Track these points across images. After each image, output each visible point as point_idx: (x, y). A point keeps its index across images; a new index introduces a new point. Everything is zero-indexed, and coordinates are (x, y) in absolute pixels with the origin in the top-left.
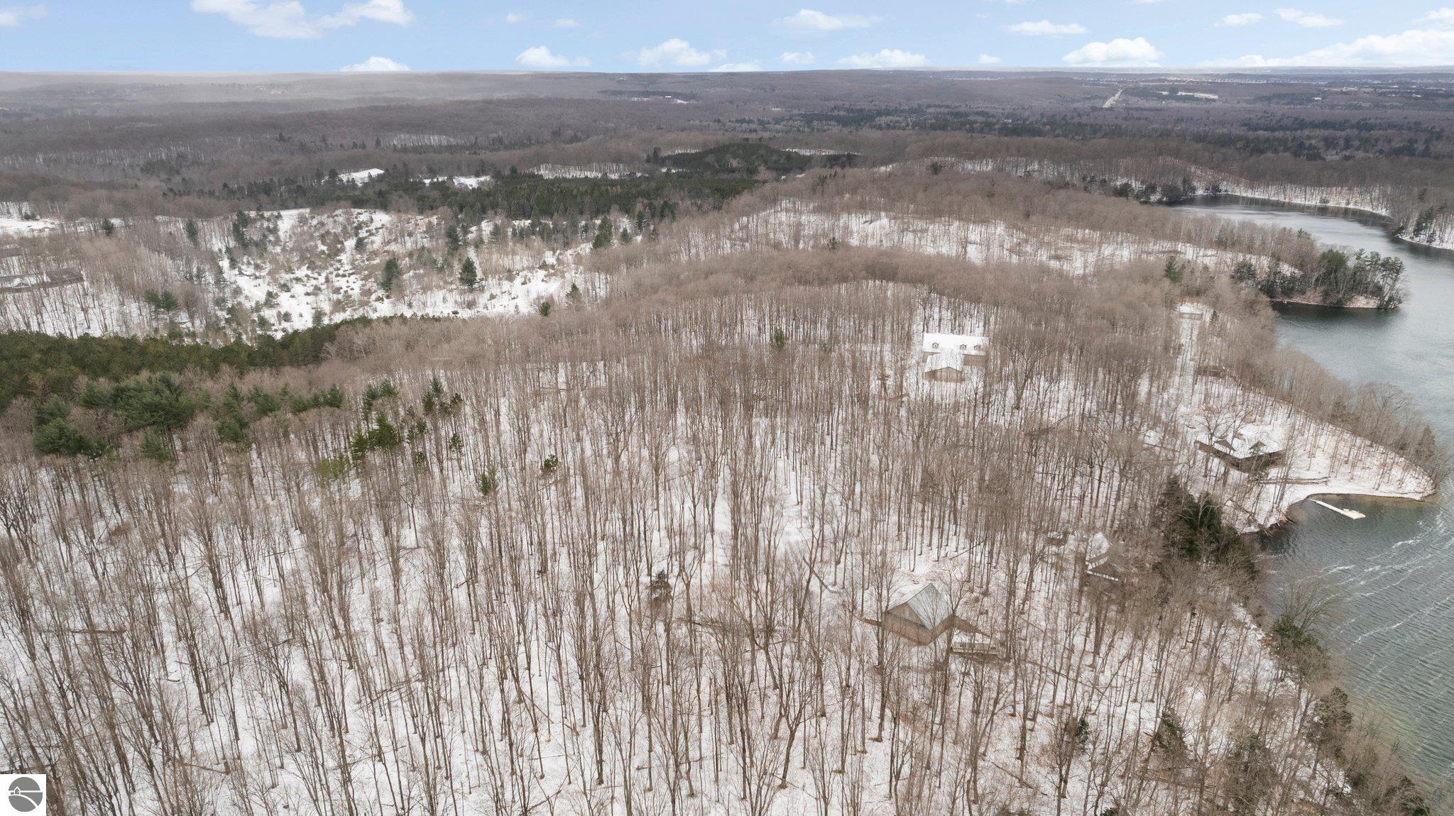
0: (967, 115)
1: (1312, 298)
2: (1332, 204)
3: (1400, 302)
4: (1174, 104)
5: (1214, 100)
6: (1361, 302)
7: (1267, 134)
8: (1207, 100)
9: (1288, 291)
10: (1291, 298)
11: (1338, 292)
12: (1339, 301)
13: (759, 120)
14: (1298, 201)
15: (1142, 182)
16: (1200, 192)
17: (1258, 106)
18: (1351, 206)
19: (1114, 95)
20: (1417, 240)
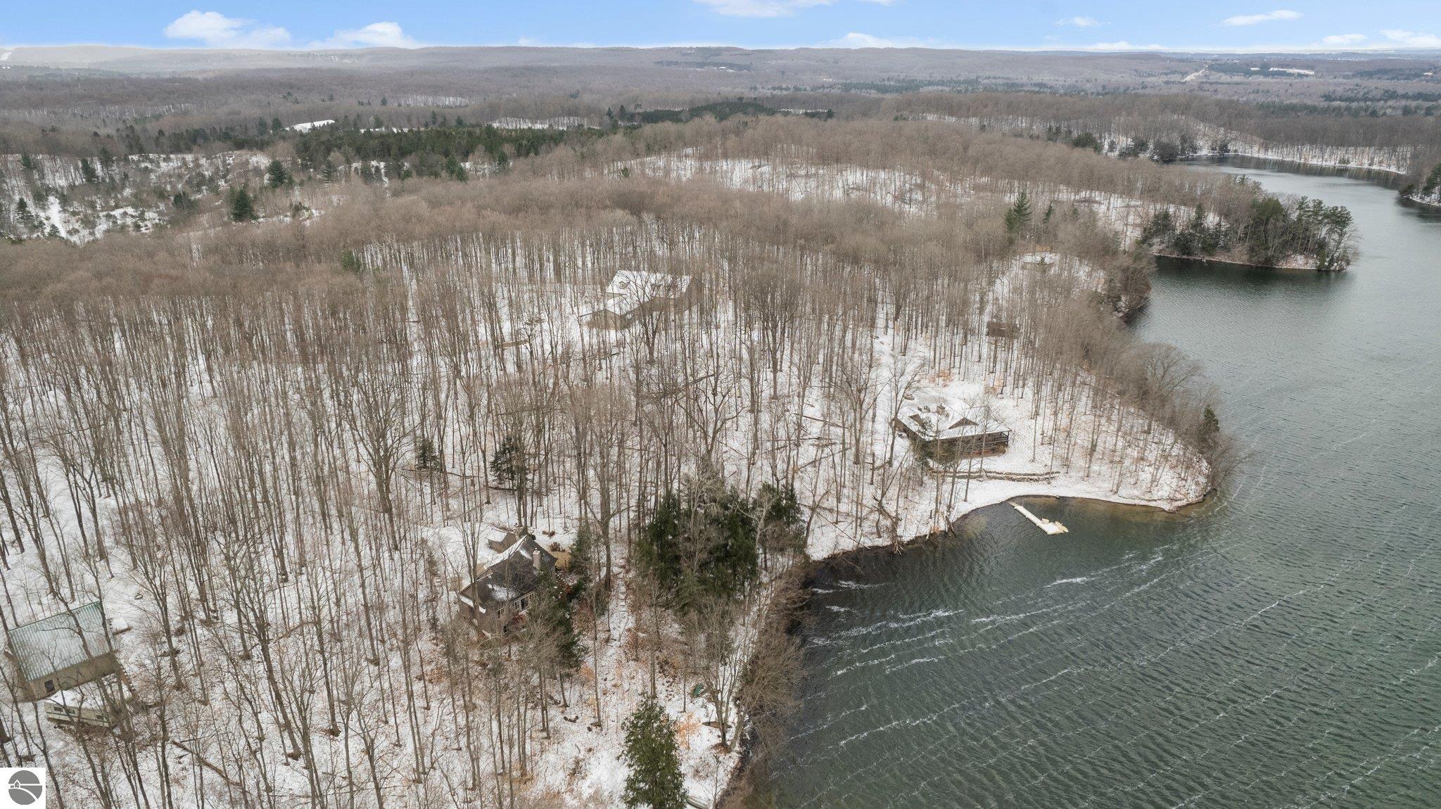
0: (1023, 85)
1: (1238, 256)
2: (1353, 165)
3: (1348, 264)
4: (1261, 79)
5: (1307, 76)
6: (1299, 262)
7: (1343, 104)
8: (1300, 75)
9: (1210, 247)
10: (1211, 255)
11: (1267, 248)
12: (1268, 260)
13: (795, 88)
14: (1315, 162)
15: (1134, 140)
16: (1205, 152)
17: (1357, 80)
18: (1375, 167)
19: (1197, 71)
20: (1427, 199)
